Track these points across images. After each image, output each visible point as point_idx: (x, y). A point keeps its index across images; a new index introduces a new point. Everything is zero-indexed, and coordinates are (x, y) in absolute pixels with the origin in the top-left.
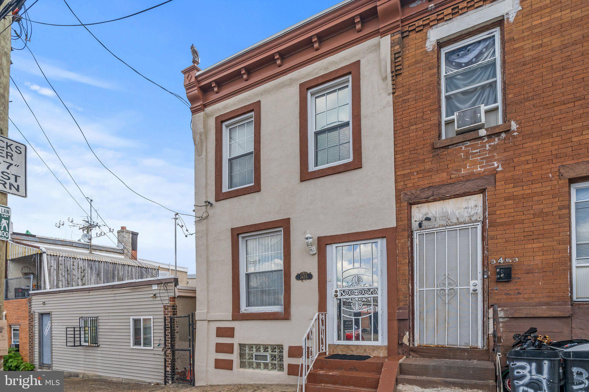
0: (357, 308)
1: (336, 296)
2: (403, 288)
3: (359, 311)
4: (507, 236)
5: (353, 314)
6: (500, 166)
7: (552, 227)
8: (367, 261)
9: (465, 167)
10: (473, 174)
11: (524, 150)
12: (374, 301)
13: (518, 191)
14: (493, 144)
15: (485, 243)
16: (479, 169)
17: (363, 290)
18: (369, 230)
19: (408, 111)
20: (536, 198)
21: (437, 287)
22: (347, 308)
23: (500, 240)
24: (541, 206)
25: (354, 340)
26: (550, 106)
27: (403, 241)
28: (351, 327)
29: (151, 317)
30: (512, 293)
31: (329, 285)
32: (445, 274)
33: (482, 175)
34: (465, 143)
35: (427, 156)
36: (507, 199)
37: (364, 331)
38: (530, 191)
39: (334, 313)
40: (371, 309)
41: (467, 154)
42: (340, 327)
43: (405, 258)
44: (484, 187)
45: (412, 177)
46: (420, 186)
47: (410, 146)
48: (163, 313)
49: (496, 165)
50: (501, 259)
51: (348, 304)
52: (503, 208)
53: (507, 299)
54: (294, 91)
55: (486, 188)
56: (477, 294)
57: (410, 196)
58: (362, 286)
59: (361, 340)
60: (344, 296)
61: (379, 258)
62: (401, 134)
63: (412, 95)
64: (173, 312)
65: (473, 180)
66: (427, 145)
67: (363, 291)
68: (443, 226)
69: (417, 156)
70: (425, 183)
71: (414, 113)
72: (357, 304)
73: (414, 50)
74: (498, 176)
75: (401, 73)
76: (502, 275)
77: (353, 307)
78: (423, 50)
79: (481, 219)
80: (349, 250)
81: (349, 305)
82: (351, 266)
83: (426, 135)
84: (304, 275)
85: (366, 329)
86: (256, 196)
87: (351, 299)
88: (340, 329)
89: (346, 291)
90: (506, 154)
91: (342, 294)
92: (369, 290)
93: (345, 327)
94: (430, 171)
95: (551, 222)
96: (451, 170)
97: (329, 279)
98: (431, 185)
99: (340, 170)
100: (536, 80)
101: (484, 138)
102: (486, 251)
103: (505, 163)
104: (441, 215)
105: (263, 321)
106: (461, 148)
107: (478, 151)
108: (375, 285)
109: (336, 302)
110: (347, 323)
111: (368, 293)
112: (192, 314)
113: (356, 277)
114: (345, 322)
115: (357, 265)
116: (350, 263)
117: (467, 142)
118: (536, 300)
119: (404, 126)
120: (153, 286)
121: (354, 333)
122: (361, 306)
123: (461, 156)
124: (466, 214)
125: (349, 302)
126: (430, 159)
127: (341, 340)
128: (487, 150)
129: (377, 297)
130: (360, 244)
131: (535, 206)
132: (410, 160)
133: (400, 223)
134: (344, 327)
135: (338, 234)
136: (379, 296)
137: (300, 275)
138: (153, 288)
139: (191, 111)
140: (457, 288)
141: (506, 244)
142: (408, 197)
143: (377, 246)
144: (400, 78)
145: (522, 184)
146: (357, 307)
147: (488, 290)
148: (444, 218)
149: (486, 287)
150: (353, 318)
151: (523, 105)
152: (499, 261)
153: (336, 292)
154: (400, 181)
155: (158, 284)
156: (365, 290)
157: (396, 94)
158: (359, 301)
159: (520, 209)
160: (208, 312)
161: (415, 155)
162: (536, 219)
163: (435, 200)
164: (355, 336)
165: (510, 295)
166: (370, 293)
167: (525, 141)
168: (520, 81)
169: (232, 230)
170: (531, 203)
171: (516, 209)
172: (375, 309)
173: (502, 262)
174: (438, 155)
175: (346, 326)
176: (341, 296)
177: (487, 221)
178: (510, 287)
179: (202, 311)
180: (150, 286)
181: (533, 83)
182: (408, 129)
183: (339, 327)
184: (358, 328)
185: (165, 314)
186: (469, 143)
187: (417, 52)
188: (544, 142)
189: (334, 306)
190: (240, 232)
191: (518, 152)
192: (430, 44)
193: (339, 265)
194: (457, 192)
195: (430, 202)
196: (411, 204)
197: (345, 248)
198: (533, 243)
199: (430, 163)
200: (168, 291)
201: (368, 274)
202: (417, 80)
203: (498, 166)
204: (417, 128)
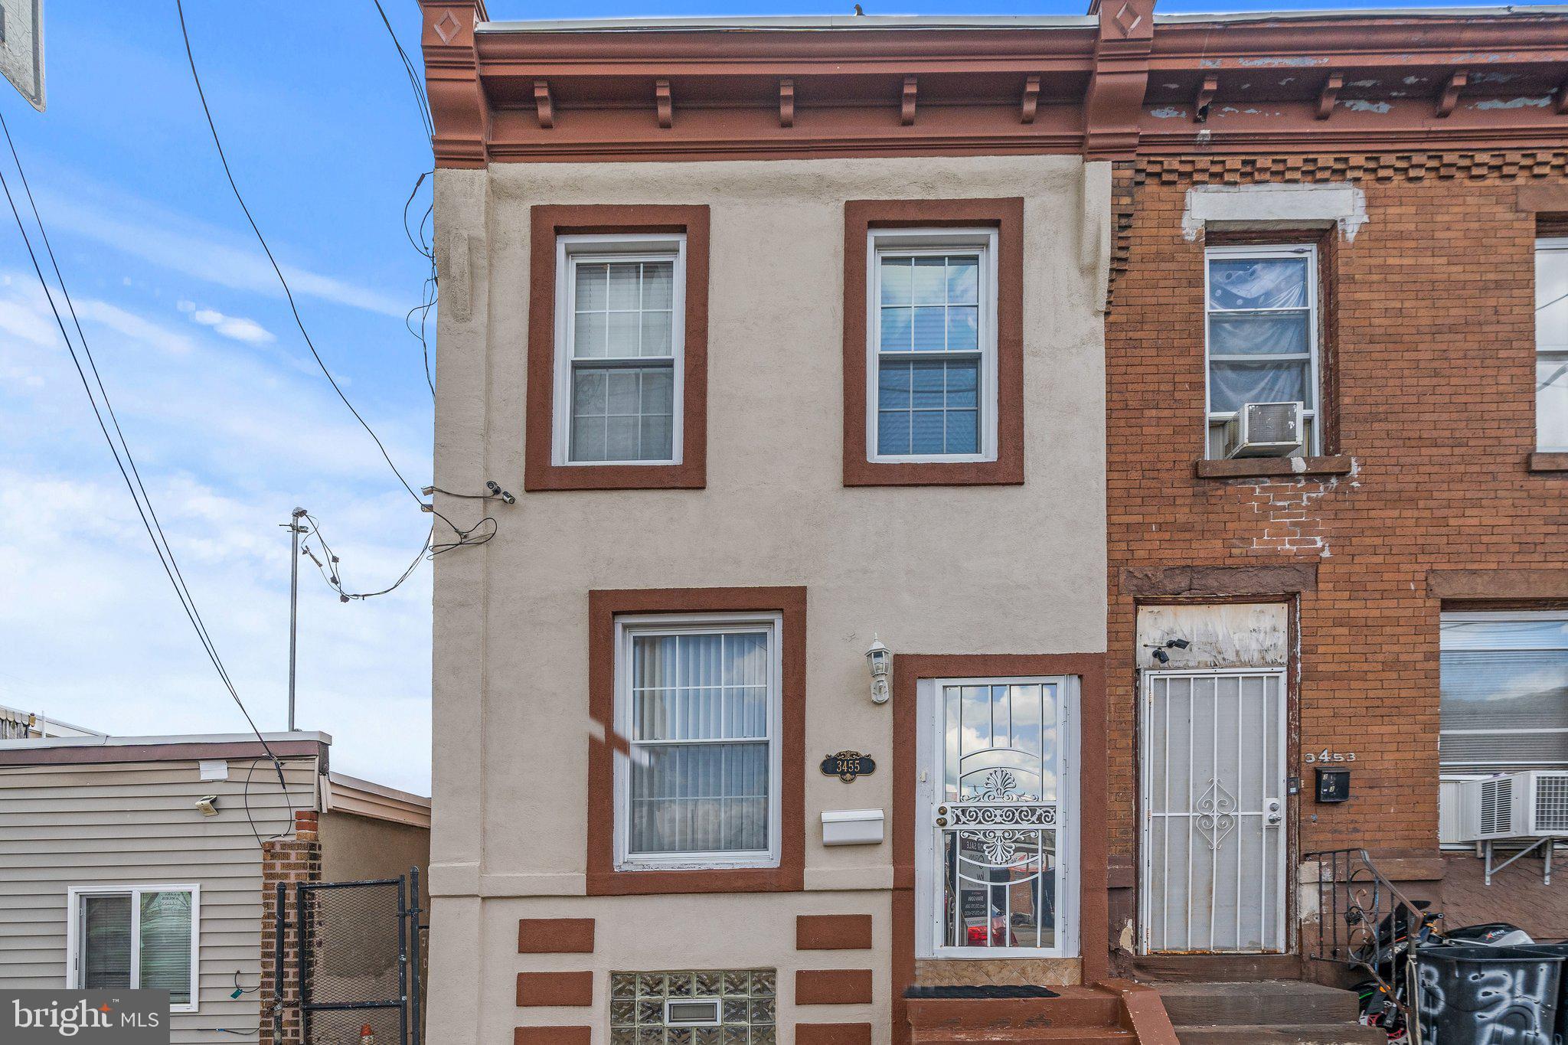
0: (999, 860)
1: (942, 823)
2: (1118, 808)
3: (1005, 866)
4: (1336, 703)
5: (988, 875)
6: (1327, 548)
7: (1414, 693)
8: (1028, 732)
9: (1260, 537)
10: (1276, 554)
11: (1371, 523)
12: (1044, 842)
13: (1357, 609)
14: (1314, 495)
15: (1293, 714)
16: (1288, 546)
17: (1017, 810)
18: (1040, 653)
19: (1140, 370)
20: (1388, 630)
21: (1195, 810)
22: (971, 857)
23: (1325, 712)
24: (1396, 648)
25: (989, 944)
26: (1413, 443)
27: (1121, 691)
28: (981, 910)
29: (195, 888)
30: (1344, 829)
31: (921, 790)
32: (1212, 781)
33: (1292, 560)
34: (1261, 479)
35: (1181, 492)
36: (1338, 623)
37: (1016, 920)
38: (1377, 613)
39: (936, 870)
40: (1038, 862)
41: (1265, 507)
42: (952, 910)
43: (1126, 736)
44: (1295, 589)
45: (1147, 536)
46: (1165, 561)
47: (1142, 457)
48: (259, 871)
49: (1319, 544)
50: (1325, 753)
51: (973, 846)
52: (1330, 640)
53: (1333, 841)
54: (829, 219)
55: (1299, 593)
56: (1277, 829)
57: (1140, 582)
58: (1015, 799)
59: (1008, 945)
60: (964, 823)
61: (1060, 727)
62: (1122, 423)
63: (1147, 334)
64: (312, 867)
65: (1275, 568)
66: (1181, 463)
67: (1017, 814)
68: (1206, 666)
69: (1159, 485)
70: (1174, 555)
71: (1155, 378)
72: (999, 848)
73: (1154, 223)
74: (1322, 569)
75: (1126, 270)
76: (1332, 789)
77: (990, 855)
78: (1173, 232)
79: (1285, 660)
80: (981, 699)
81: (977, 851)
82: (985, 744)
83: (1179, 439)
84: (848, 761)
85: (1021, 916)
86: (689, 500)
87: (984, 834)
88: (951, 915)
89: (970, 812)
90: (1338, 524)
91: (958, 820)
92: (1033, 810)
93: (968, 910)
94: (1186, 528)
95: (1411, 684)
96: (1232, 537)
97: (923, 775)
98: (1189, 562)
99: (965, 478)
100: (1391, 382)
101: (1300, 478)
102: (1295, 732)
103: (1338, 541)
104: (1204, 640)
105: (705, 896)
106: (1254, 490)
107: (1286, 504)
108: (1049, 798)
109: (941, 841)
110: (970, 899)
111: (1029, 820)
112: (414, 875)
113: (999, 774)
114: (965, 895)
115: (1001, 741)
116: (982, 736)
117: (1266, 479)
118: (1385, 845)
119: (1130, 403)
120: (203, 765)
121: (989, 926)
122: (1009, 852)
123: (1252, 508)
124: (1254, 646)
125: (978, 842)
126: (1188, 501)
127: (954, 945)
128: (1304, 508)
129: (1054, 831)
130: (1010, 685)
131: (1386, 646)
132: (1142, 493)
133: (1116, 646)
134: (963, 909)
135: (953, 653)
136: (1059, 828)
137: (835, 759)
138: (204, 777)
139: (436, 152)
140: (1236, 814)
141: (1335, 722)
142: (1135, 582)
143: (1054, 695)
144: (1121, 283)
145: (1366, 595)
146: (999, 855)
147: (1299, 822)
148: (1208, 648)
149: (1295, 814)
150: (989, 884)
151: (1368, 425)
152: (1321, 758)
153: (942, 811)
154: (1116, 539)
155: (229, 760)
156: (1022, 811)
157: (1111, 318)
158: (1005, 839)
159: (1360, 649)
160: (484, 868)
161: (1154, 484)
162: (1387, 675)
163: (1191, 602)
164: (993, 935)
165: (1340, 832)
166: (1034, 819)
167: (1371, 505)
168: (1364, 374)
169: (594, 595)
170: (1379, 639)
171: (1354, 649)
172: (1047, 862)
173: (1326, 759)
174: (1204, 493)
175: (967, 906)
176: (957, 823)
177: (1299, 665)
178: (1340, 815)
179: (456, 865)
180: (193, 765)
181: (1386, 386)
182: (1137, 414)
183: (949, 910)
184: (1002, 913)
185: (268, 876)
186: (1268, 483)
187: (1162, 232)
188: (1406, 513)
189: (936, 850)
190: (621, 609)
191: (1358, 524)
192: (1191, 226)
193: (952, 737)
194: (1242, 591)
195: (1180, 604)
196: (1138, 602)
197: (969, 693)
198: (1383, 724)
199: (1187, 510)
200: (289, 789)
201: (1031, 769)
202: (1162, 300)
203: (1324, 546)
204: (1160, 418)
